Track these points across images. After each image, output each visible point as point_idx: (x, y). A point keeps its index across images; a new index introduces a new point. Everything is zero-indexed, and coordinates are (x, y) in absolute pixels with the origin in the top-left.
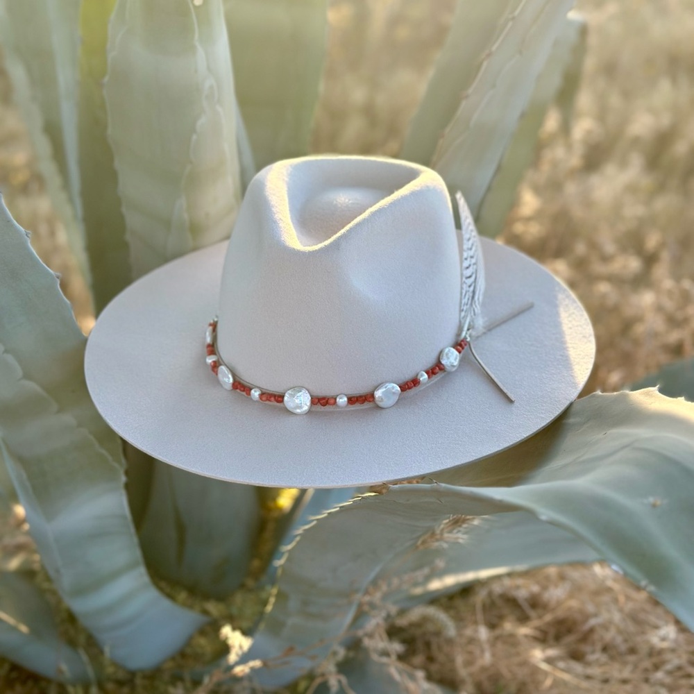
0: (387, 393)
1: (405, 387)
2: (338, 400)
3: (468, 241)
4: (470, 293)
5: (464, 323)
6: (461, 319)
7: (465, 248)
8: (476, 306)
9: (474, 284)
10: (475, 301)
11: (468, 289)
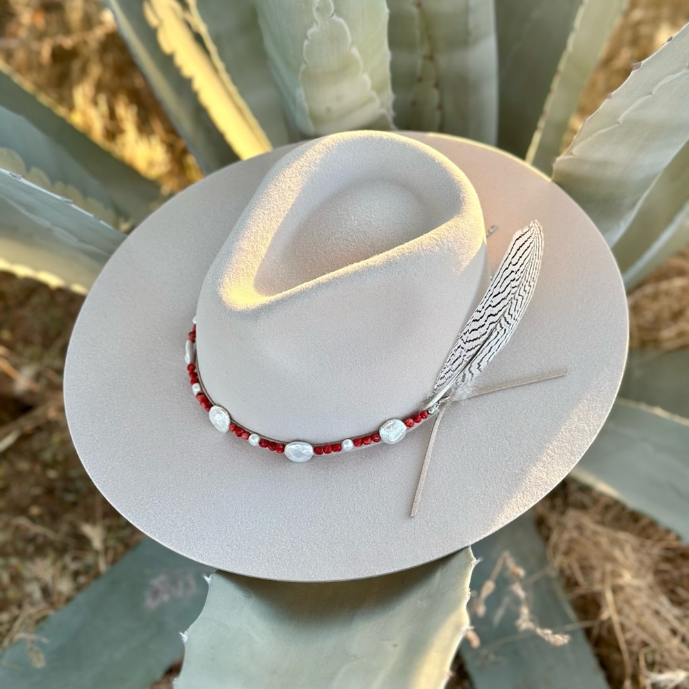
2: (250, 437)
3: (495, 296)
4: (465, 358)
5: (440, 390)
6: (435, 387)
7: (479, 308)
8: (470, 372)
9: (479, 347)
10: (471, 366)
11: (464, 353)
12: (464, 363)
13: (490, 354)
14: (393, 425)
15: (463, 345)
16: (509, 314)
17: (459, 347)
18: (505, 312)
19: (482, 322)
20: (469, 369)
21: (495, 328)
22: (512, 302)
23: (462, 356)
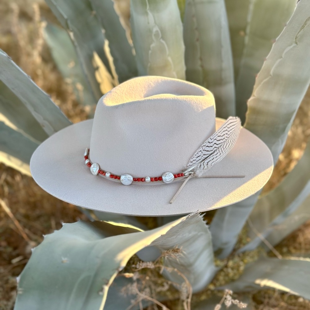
0: (126, 179)
1: (135, 180)
2: (106, 174)
3: (219, 136)
4: (202, 158)
5: (190, 168)
6: (188, 165)
7: (212, 137)
8: (203, 165)
9: (209, 155)
10: (204, 162)
11: (202, 155)
12: (201, 160)
13: (213, 161)
14: (168, 174)
15: (202, 151)
16: (223, 147)
17: (201, 151)
18: (221, 145)
19: (211, 144)
20: (203, 163)
21: (217, 150)
22: (225, 143)
23: (201, 156)
